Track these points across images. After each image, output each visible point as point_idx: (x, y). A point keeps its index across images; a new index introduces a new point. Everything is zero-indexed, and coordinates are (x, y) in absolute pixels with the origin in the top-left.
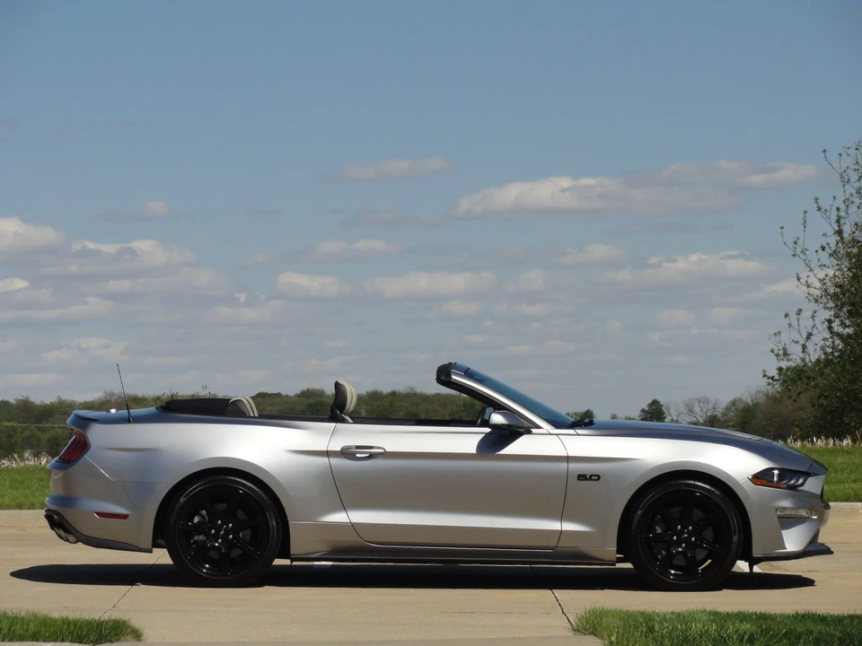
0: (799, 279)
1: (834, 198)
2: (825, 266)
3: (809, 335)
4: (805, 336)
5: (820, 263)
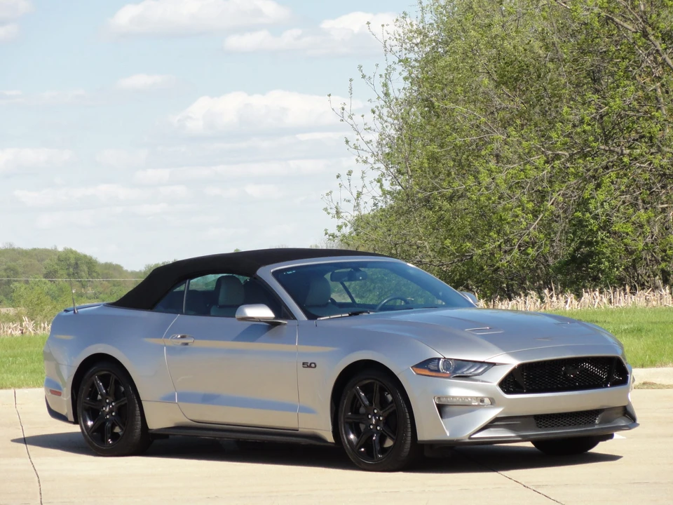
0: (347, 142)
1: (377, 65)
2: (369, 129)
3: (359, 194)
4: (355, 195)
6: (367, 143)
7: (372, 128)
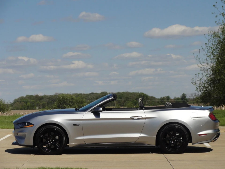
0: (198, 66)
4: (200, 79)
5: (203, 62)
6: (203, 66)
7: (204, 62)
